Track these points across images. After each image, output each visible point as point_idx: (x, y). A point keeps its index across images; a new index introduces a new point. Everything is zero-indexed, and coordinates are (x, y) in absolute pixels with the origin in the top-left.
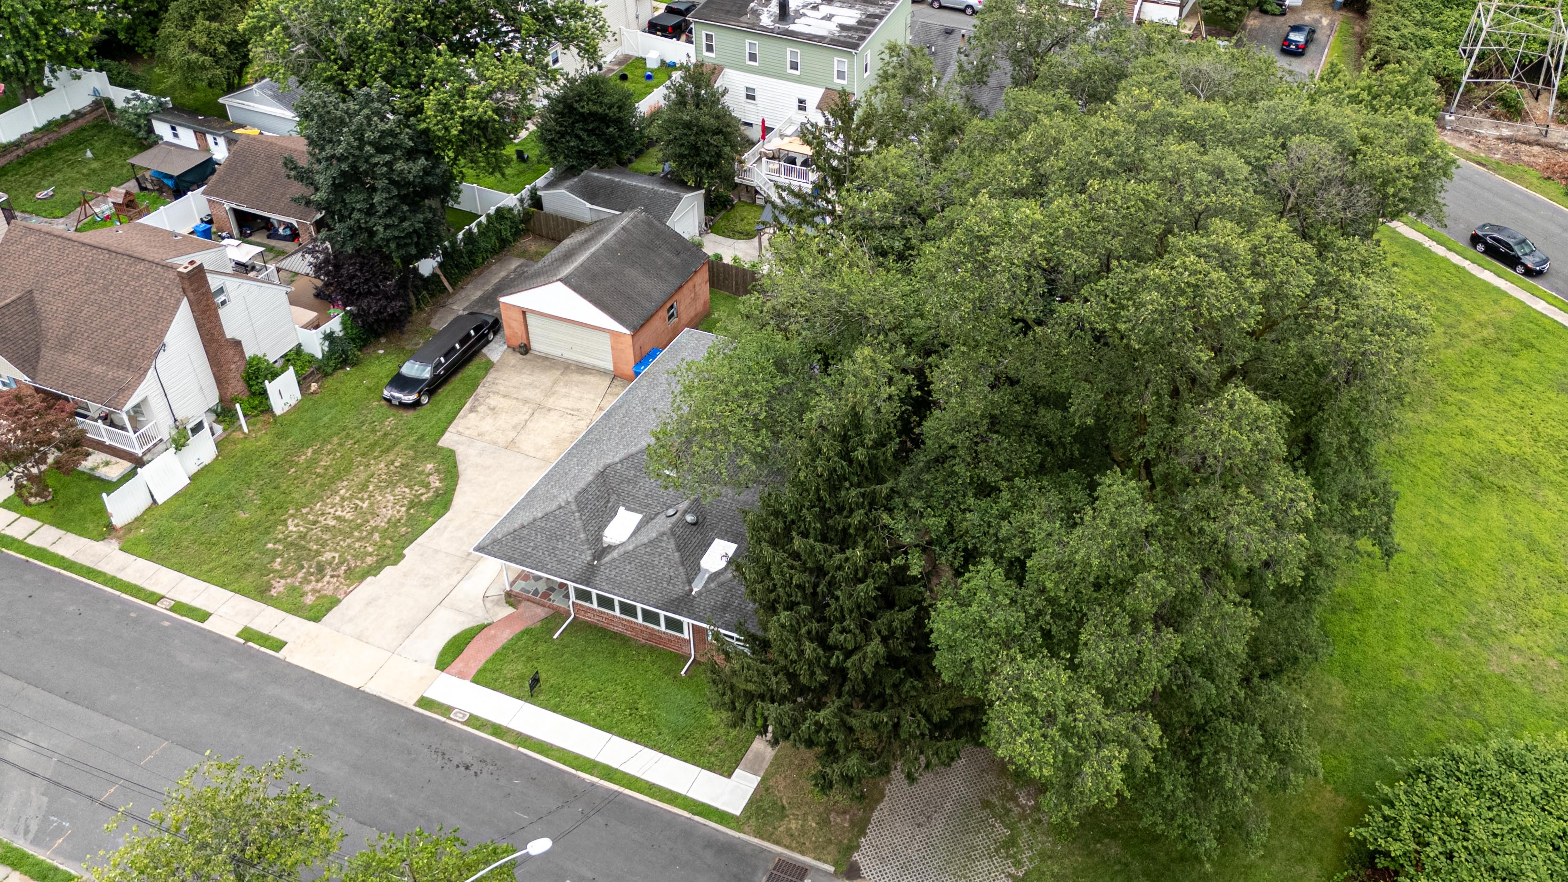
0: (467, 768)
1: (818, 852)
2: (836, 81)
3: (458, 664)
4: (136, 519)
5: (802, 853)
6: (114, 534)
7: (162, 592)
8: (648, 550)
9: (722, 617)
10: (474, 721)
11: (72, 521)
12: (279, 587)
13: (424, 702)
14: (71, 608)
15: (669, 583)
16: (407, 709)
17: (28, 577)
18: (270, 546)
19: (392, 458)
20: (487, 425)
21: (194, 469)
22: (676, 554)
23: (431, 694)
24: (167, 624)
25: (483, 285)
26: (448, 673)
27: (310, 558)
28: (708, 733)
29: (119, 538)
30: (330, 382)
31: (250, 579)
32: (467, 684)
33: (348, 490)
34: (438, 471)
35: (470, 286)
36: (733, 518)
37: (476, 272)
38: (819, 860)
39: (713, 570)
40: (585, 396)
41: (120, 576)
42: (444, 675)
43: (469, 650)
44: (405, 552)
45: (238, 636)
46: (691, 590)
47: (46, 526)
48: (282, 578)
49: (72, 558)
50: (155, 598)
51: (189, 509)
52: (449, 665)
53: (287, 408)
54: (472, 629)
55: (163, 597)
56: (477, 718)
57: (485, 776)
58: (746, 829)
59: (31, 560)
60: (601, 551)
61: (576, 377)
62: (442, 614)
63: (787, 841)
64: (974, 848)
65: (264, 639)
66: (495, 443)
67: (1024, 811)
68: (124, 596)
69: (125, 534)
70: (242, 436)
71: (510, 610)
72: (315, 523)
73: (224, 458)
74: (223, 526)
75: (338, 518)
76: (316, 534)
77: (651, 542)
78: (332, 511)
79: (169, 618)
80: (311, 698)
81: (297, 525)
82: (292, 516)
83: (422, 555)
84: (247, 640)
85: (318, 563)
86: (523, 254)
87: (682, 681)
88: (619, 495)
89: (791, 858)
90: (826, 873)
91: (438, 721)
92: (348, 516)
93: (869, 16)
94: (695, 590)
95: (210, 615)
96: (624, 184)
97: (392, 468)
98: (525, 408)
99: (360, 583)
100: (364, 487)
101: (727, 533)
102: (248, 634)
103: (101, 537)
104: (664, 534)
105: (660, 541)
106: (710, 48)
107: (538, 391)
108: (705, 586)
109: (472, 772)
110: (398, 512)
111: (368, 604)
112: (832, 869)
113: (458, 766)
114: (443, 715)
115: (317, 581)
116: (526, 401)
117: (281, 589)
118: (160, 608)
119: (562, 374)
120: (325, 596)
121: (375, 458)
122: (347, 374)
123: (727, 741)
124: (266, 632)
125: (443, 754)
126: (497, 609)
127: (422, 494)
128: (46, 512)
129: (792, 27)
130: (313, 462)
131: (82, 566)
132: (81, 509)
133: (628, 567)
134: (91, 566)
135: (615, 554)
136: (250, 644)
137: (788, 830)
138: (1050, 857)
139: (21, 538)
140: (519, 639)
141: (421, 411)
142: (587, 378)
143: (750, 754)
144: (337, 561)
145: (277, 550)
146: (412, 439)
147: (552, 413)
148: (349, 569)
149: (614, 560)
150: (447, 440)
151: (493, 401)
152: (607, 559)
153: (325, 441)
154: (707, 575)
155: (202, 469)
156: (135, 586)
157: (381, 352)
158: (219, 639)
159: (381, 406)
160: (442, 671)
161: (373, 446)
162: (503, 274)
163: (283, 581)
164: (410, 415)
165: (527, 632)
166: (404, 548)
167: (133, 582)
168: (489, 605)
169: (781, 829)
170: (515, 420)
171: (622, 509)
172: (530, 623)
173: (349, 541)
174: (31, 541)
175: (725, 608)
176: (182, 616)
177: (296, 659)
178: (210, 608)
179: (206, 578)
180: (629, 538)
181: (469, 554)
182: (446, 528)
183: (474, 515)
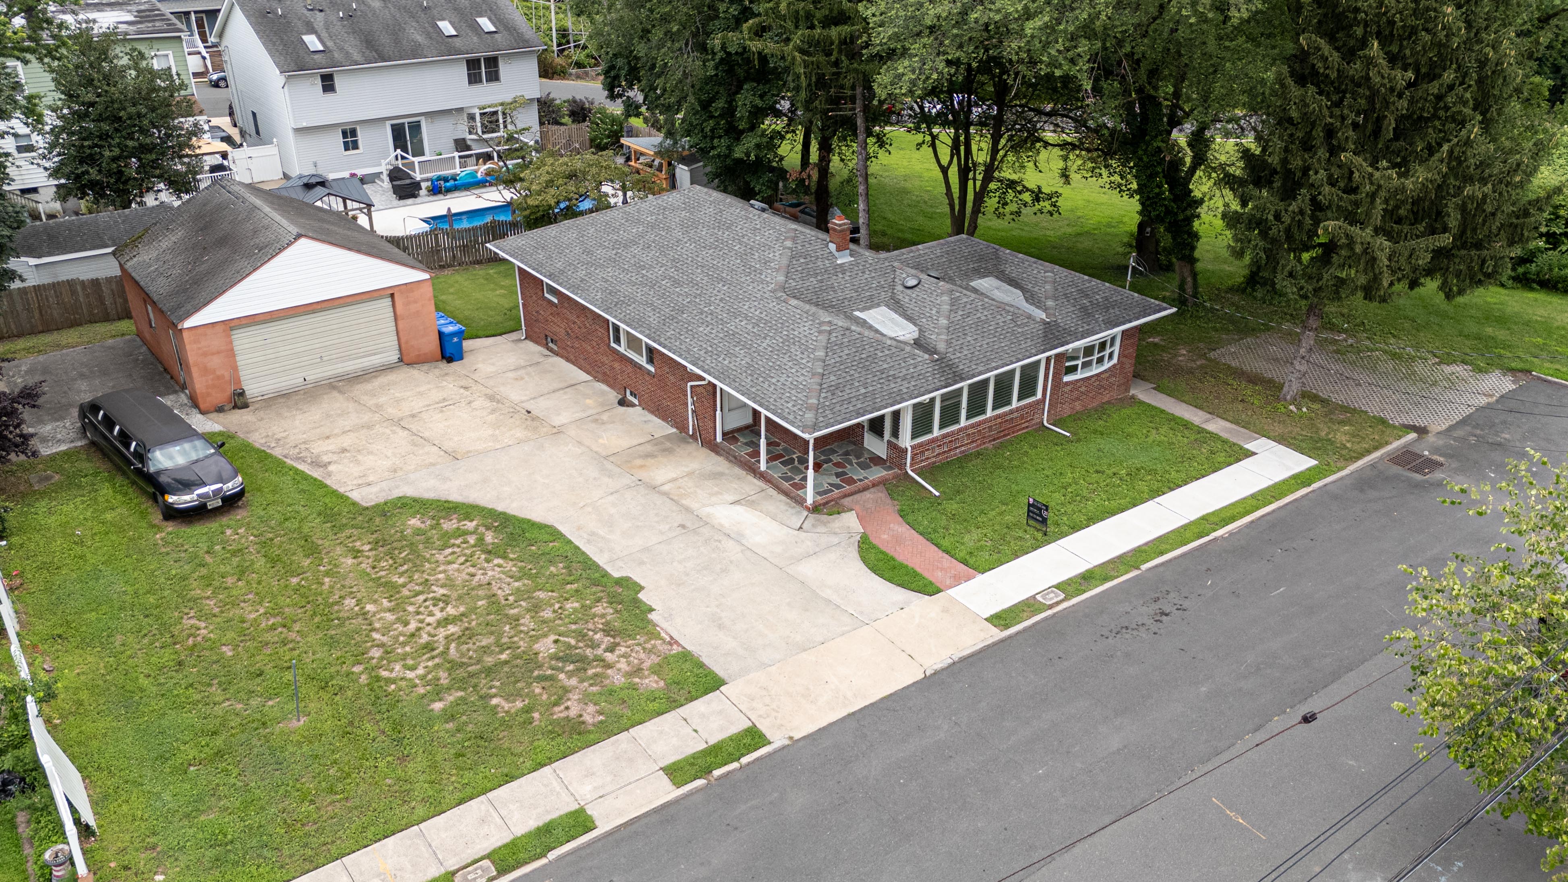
0: (1165, 614)
1: (1384, 434)
3: (933, 575)
8: (960, 313)
10: (1066, 589)
12: (582, 711)
13: (1000, 619)
15: (1019, 326)
16: (995, 644)
18: (437, 706)
19: (340, 548)
20: (376, 461)
26: (950, 587)
27: (535, 664)
31: (518, 742)
33: (374, 602)
34: (435, 517)
36: (950, 261)
39: (1022, 298)
40: (421, 389)
42: (951, 592)
44: (614, 574)
45: (678, 784)
46: (1043, 319)
48: (556, 703)
52: (932, 583)
54: (863, 551)
55: (451, 874)
57: (1187, 604)
58: (1341, 463)
60: (921, 345)
61: (366, 386)
62: (808, 571)
66: (433, 465)
71: (849, 517)
72: (427, 647)
75: (445, 621)
77: (952, 305)
78: (414, 625)
81: (410, 668)
82: (371, 669)
84: (705, 773)
85: (557, 658)
87: (1078, 440)
92: (452, 611)
95: (582, 810)
97: (368, 554)
99: (656, 626)
100: (387, 585)
101: (966, 275)
105: (958, 299)
108: (1044, 310)
109: (1176, 612)
110: (500, 566)
112: (1411, 436)
113: (1159, 621)
114: (1035, 613)
115: (608, 666)
117: (590, 709)
120: (658, 667)
121: (317, 564)
124: (700, 746)
125: (1125, 628)
126: (835, 525)
127: (481, 540)
133: (969, 338)
135: (937, 338)
136: (716, 773)
140: (920, 520)
141: (255, 501)
142: (382, 380)
143: (1223, 434)
144: (570, 640)
148: (605, 630)
149: (948, 342)
152: (941, 346)
154: (1026, 304)
160: (938, 590)
163: (569, 704)
165: (906, 513)
166: (605, 574)
168: (822, 530)
170: (400, 442)
171: (859, 314)
172: (889, 507)
176: (543, 855)
177: (804, 727)
178: (564, 806)
179: (458, 795)
180: (915, 324)
181: (683, 526)
182: (594, 534)
183: (589, 509)
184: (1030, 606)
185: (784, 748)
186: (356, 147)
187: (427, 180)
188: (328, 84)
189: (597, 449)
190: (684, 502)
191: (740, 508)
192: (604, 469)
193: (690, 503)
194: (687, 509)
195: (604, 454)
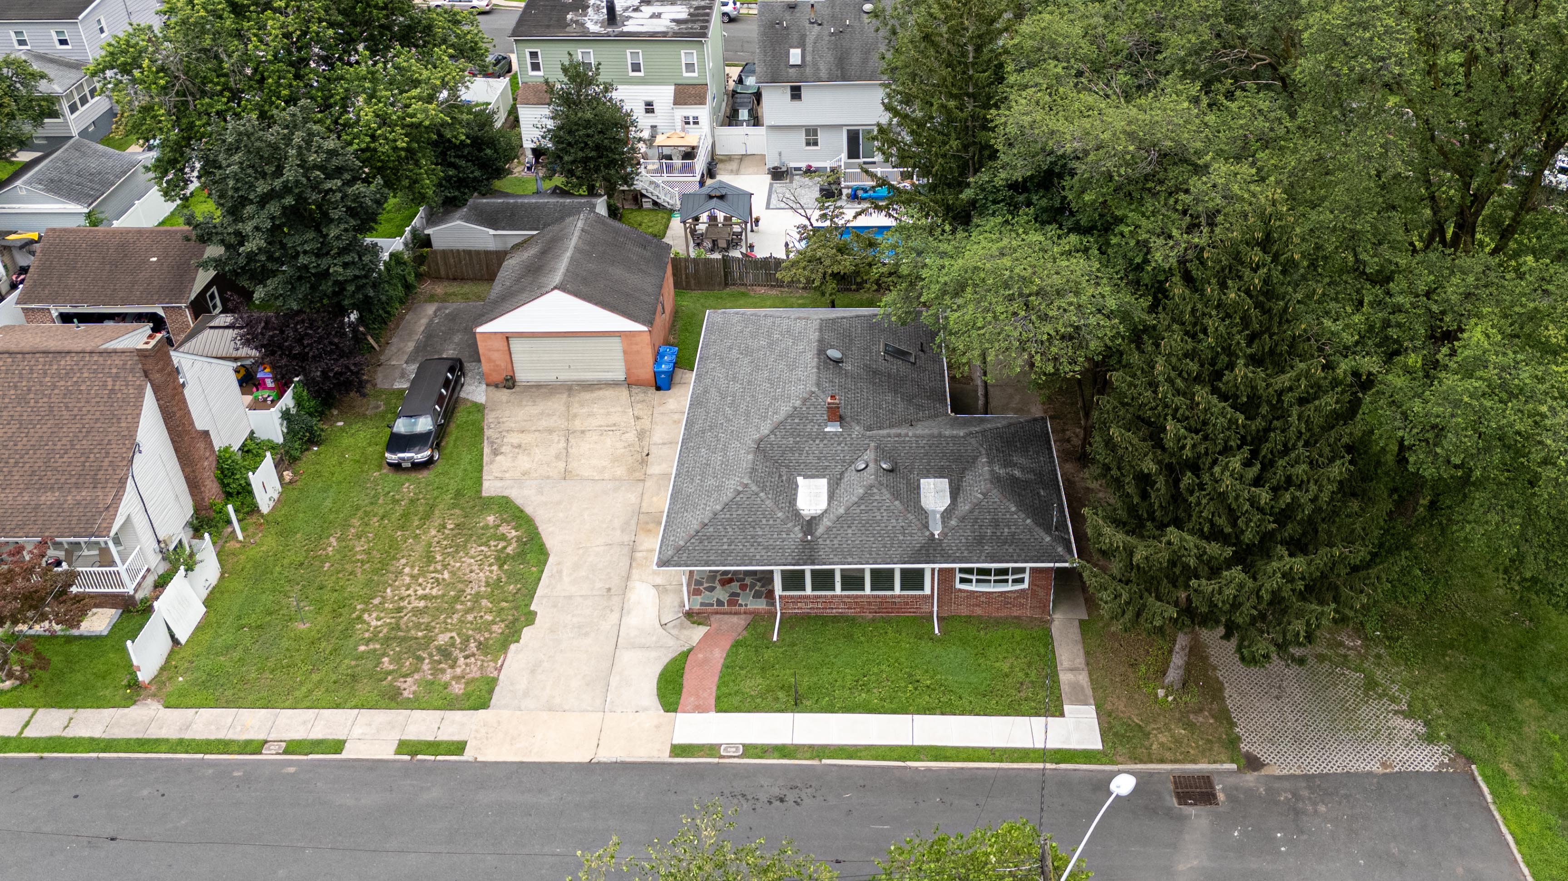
0: (782, 800)
1: (1205, 753)
2: (685, 74)
3: (687, 699)
4: (163, 669)
5: (1194, 762)
6: (143, 693)
7: (262, 736)
8: (863, 507)
9: (982, 551)
10: (749, 750)
11: (76, 694)
12: (409, 687)
13: (679, 750)
14: (145, 792)
15: (904, 534)
16: (663, 764)
17: (55, 775)
18: (362, 648)
19: (439, 521)
20: (524, 462)
21: (205, 593)
22: (897, 503)
23: (679, 740)
24: (292, 770)
25: (410, 335)
26: (685, 712)
27: (426, 647)
28: (1009, 680)
29: (154, 696)
30: (301, 466)
31: (364, 689)
32: (713, 716)
33: (412, 567)
34: (503, 521)
35: (394, 340)
36: (926, 454)
37: (392, 325)
38: (1215, 762)
39: (943, 509)
40: (612, 410)
41: (188, 735)
42: (680, 716)
43: (690, 680)
44: (533, 608)
45: (397, 753)
46: (933, 535)
47: (41, 711)
48: (406, 676)
49: (106, 736)
50: (256, 747)
51: (227, 638)
52: (677, 703)
53: (272, 504)
54: (674, 661)
55: (266, 742)
56: (755, 746)
57: (807, 801)
58: (1120, 759)
59: (45, 755)
60: (810, 524)
61: (587, 396)
62: (627, 658)
63: (1168, 755)
64: (1344, 700)
65: (434, 747)
66: (548, 478)
67: (1359, 652)
68: (207, 757)
69: (160, 689)
70: (238, 545)
71: (701, 631)
72: (399, 610)
73: (231, 574)
74: (285, 643)
75: (424, 597)
76: (409, 621)
77: (861, 498)
78: (410, 592)
79: (291, 763)
80: (540, 791)
81: (378, 619)
82: (364, 611)
83: (555, 606)
84: (414, 754)
85: (439, 649)
86: (432, 298)
87: (939, 640)
88: (787, 467)
89: (1184, 771)
90: (1230, 773)
91: (710, 764)
92: (434, 592)
93: (697, 8)
94: (936, 533)
95: (345, 742)
96: (523, 204)
97: (447, 532)
98: (555, 437)
99: (506, 653)
100: (429, 559)
101: (928, 471)
102: (404, 746)
103: (129, 701)
104: (871, 487)
105: (872, 495)
106: (536, 67)
107: (555, 418)
108: (944, 527)
109: (791, 803)
110: (491, 572)
111: (533, 672)
112: (1234, 766)
113: (770, 803)
114: (711, 756)
115: (452, 667)
116: (550, 431)
117: (414, 688)
118: (267, 755)
119: (569, 396)
120: (473, 680)
121: (418, 527)
122: (317, 454)
123: (1032, 682)
124: (431, 738)
125: (744, 796)
126: (686, 633)
127: (505, 548)
128: (28, 693)
129: (625, 29)
130: (346, 552)
131: (128, 741)
132: (79, 677)
133: (850, 531)
134: (140, 736)
135: (826, 522)
136: (419, 757)
137: (1162, 745)
138: (1417, 683)
139: (14, 734)
140: (737, 654)
141: (438, 468)
142: (601, 393)
143: (1065, 688)
144: (458, 641)
145: (375, 650)
146: (448, 498)
147: (588, 434)
148: (480, 643)
149: (829, 529)
150: (490, 487)
151: (514, 438)
152: (820, 530)
153: (346, 526)
154: (938, 516)
155: (211, 592)
156: (219, 741)
157: (341, 424)
158: (374, 765)
159: (386, 475)
160: (675, 711)
161: (405, 515)
162: (424, 321)
163: (409, 679)
164: (424, 476)
165: (737, 644)
166: (528, 605)
167: (212, 737)
168: (675, 632)
169: (1154, 747)
170: (553, 451)
171: (800, 480)
172: (735, 635)
173: (455, 616)
174: (29, 733)
175: (980, 540)
176: (306, 754)
177: (490, 755)
178: (339, 735)
179: (308, 704)
180: (829, 504)
181: (609, 590)
182: (560, 572)
183: (581, 551)
184: (712, 749)
185: (467, 762)
186: (816, 143)
187: (848, 187)
188: (796, 93)
189: (644, 504)
190: (634, 571)
191: (653, 591)
192: (627, 523)
193: (636, 574)
194: (628, 578)
195: (643, 510)
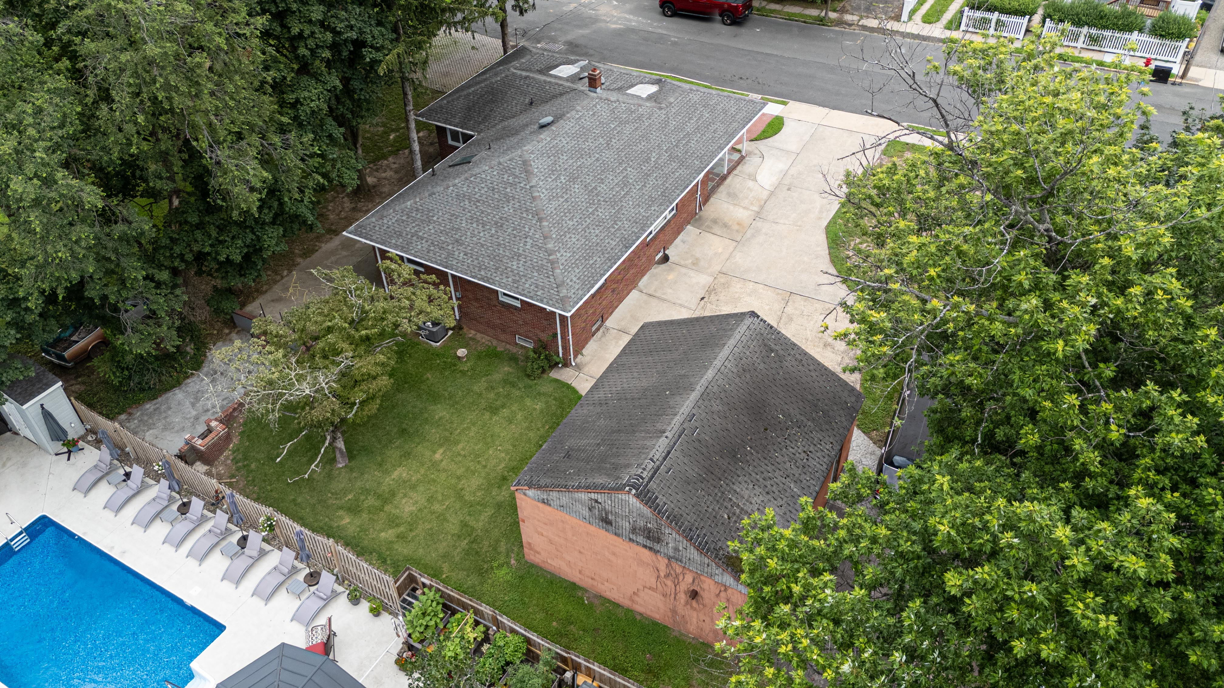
43: (760, 129)
160: (775, 118)
181: (789, 189)
182: (821, 212)
183: (799, 224)
189: (731, 249)
190: (765, 197)
191: (759, 178)
192: (753, 236)
193: (765, 195)
194: (772, 193)
195: (735, 244)
